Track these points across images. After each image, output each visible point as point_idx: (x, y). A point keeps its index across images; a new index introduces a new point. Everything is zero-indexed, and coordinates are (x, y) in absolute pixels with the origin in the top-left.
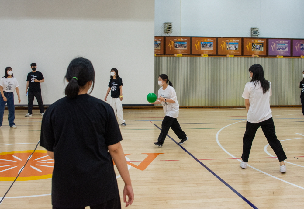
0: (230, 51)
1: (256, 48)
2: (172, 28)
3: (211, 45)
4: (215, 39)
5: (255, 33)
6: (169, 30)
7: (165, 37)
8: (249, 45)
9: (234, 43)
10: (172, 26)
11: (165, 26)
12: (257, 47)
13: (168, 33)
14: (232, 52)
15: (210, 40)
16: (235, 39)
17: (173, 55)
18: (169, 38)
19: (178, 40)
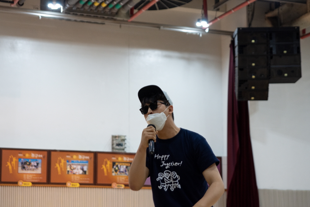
0: (73, 177)
1: (120, 172)
3: (38, 164)
4: (46, 153)
5: (119, 145)
8: (108, 165)
9: (80, 162)
12: (122, 170)
14: (77, 178)
16: (82, 153)
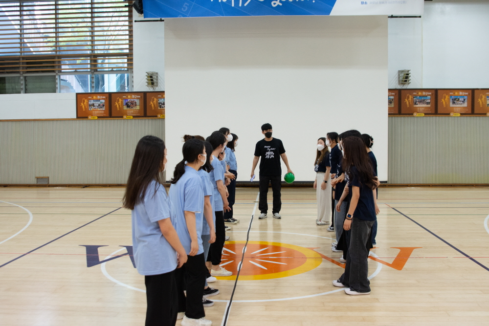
2: (410, 78)
6: (406, 81)
7: (400, 90)
10: (410, 75)
11: (401, 75)
13: (404, 84)
15: (464, 93)
17: (411, 114)
18: (406, 91)
19: (418, 93)
